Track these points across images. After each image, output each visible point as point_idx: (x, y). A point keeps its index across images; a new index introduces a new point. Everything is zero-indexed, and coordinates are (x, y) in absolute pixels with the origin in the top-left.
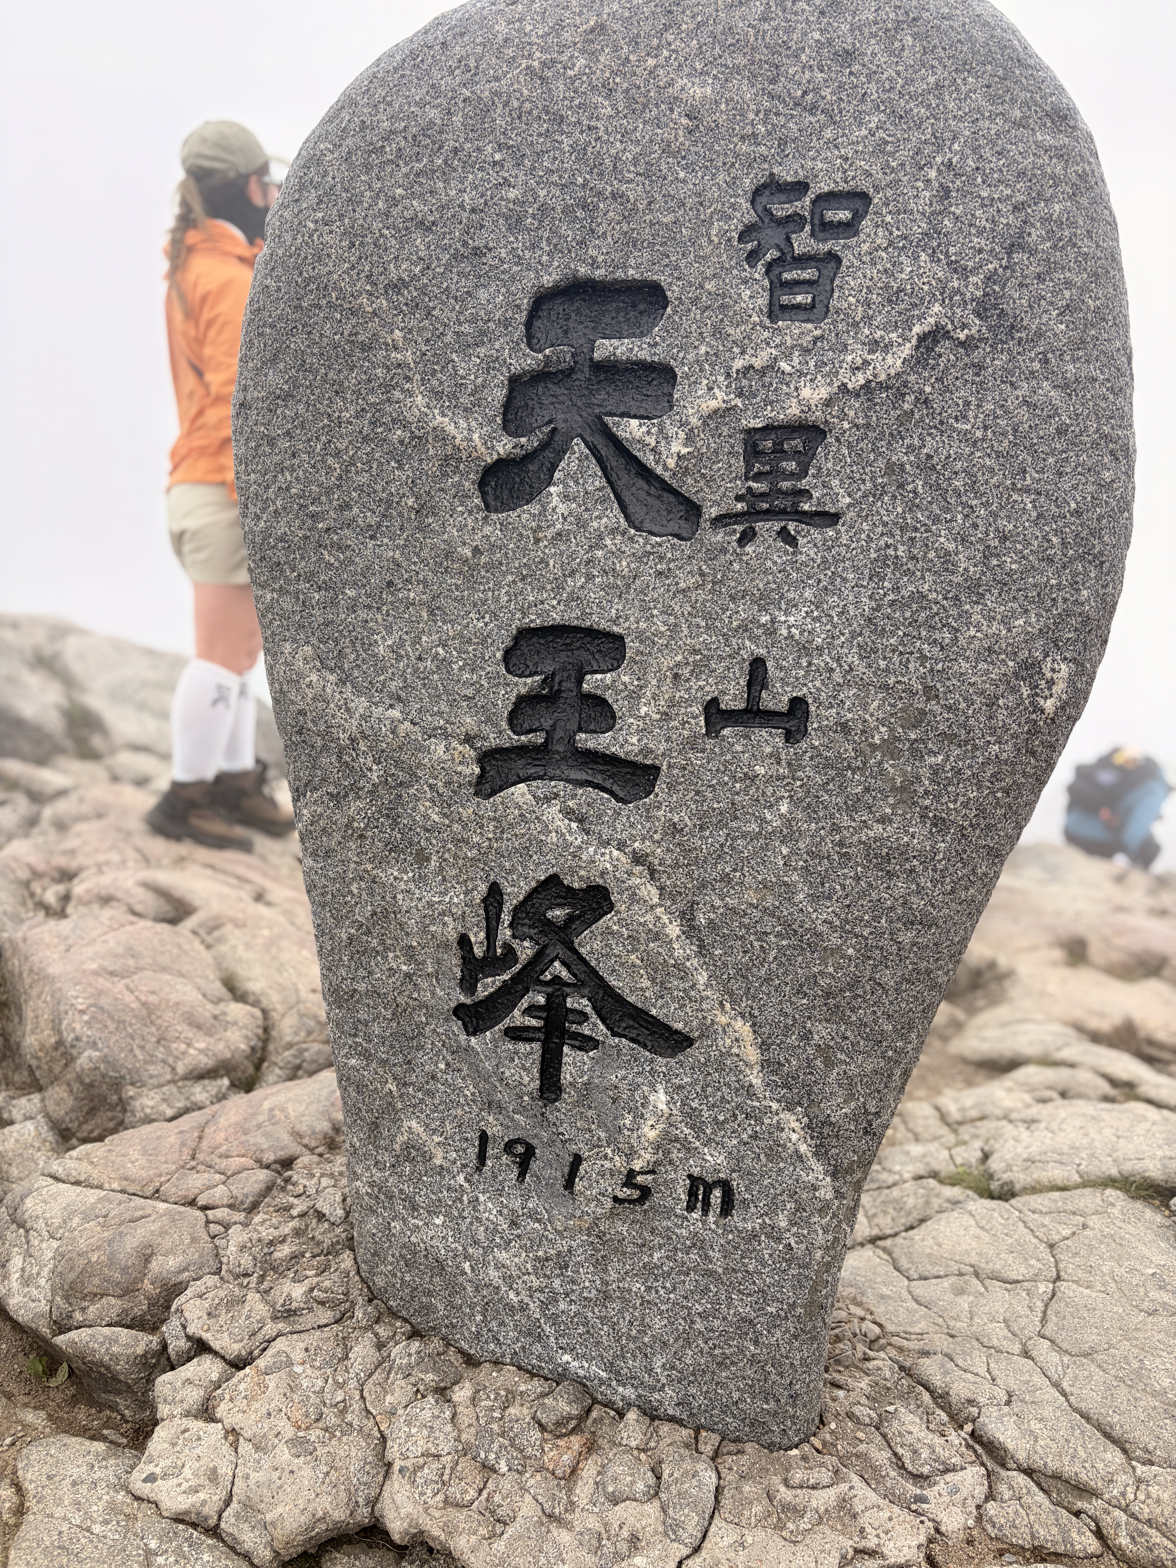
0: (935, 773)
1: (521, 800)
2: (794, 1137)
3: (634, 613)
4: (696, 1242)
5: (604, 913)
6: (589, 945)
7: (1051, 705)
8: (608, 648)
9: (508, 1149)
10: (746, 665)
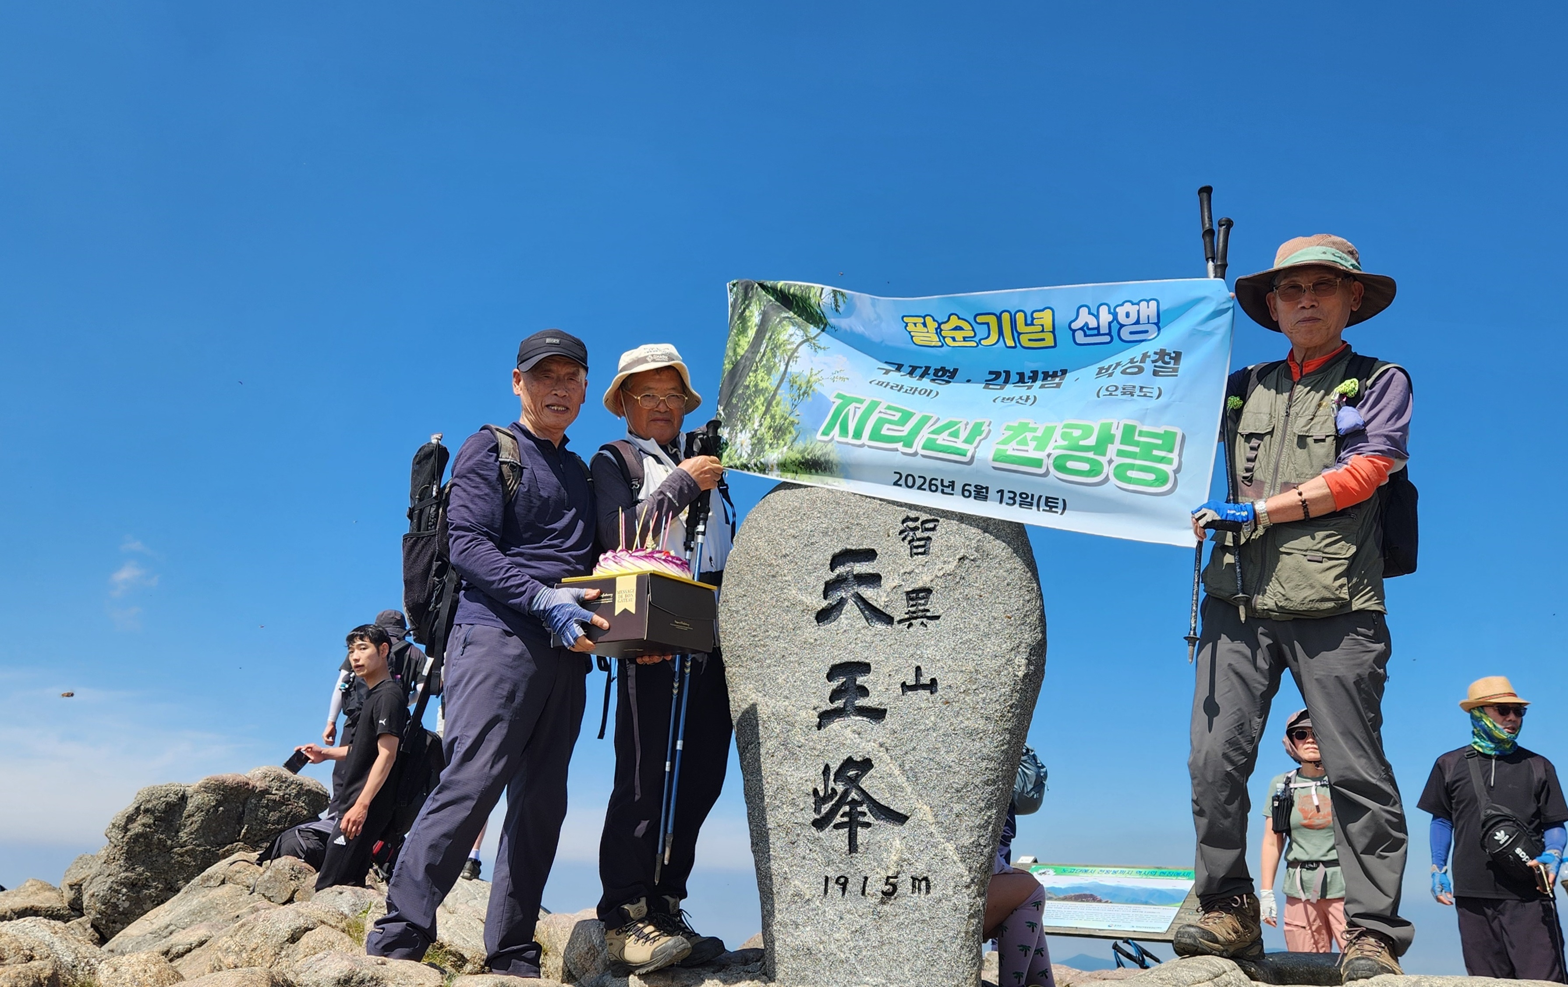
0: (984, 700)
1: (835, 727)
2: (951, 852)
3: (873, 655)
4: (917, 908)
5: (869, 770)
6: (865, 783)
7: (1021, 674)
8: (864, 668)
9: (837, 882)
10: (914, 669)
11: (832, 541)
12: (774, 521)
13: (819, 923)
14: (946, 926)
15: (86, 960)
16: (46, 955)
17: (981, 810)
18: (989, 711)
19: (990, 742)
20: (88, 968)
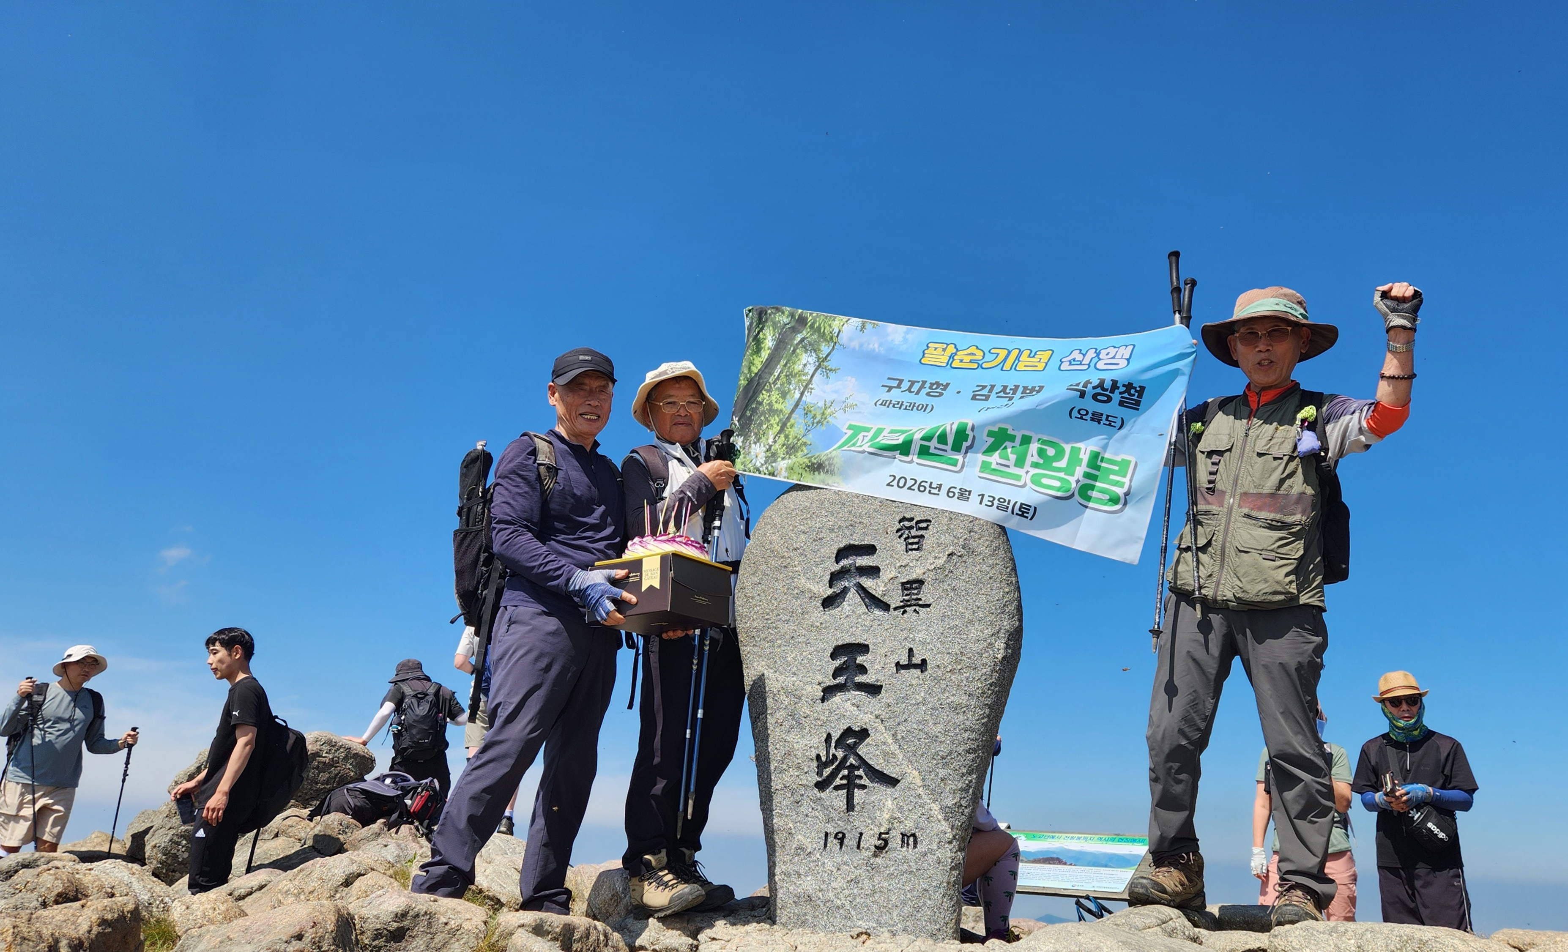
0: (967, 680)
1: (837, 702)
2: (936, 813)
3: (871, 638)
4: (906, 860)
5: (866, 738)
6: (862, 750)
7: (1000, 656)
8: (864, 649)
9: (836, 837)
10: (907, 651)
11: (837, 537)
12: (787, 518)
13: (818, 873)
14: (930, 877)
15: (161, 899)
16: (125, 893)
17: (963, 775)
18: (972, 689)
19: (972, 716)
20: (162, 905)
